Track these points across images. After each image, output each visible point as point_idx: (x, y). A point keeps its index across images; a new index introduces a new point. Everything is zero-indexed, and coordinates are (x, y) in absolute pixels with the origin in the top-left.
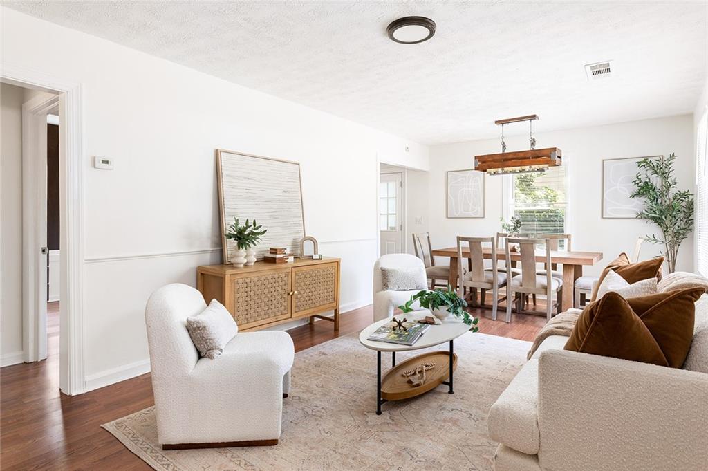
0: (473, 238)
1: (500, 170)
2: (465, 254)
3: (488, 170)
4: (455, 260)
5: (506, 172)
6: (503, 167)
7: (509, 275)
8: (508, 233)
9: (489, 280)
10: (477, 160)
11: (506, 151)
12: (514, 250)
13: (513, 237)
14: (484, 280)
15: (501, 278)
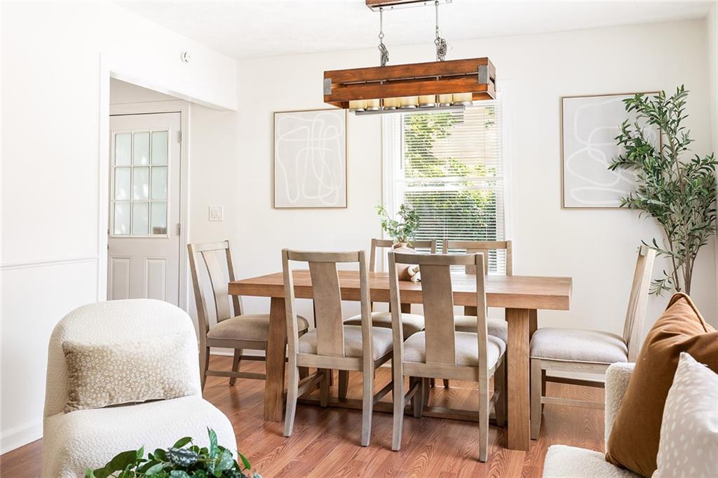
0: (319, 254)
1: (376, 103)
2: (302, 292)
3: (352, 103)
4: (279, 304)
5: (389, 109)
6: (382, 96)
7: (396, 335)
8: (395, 239)
9: (355, 350)
10: (330, 80)
11: (388, 64)
12: (406, 277)
13: (405, 250)
14: (344, 349)
15: (380, 342)
